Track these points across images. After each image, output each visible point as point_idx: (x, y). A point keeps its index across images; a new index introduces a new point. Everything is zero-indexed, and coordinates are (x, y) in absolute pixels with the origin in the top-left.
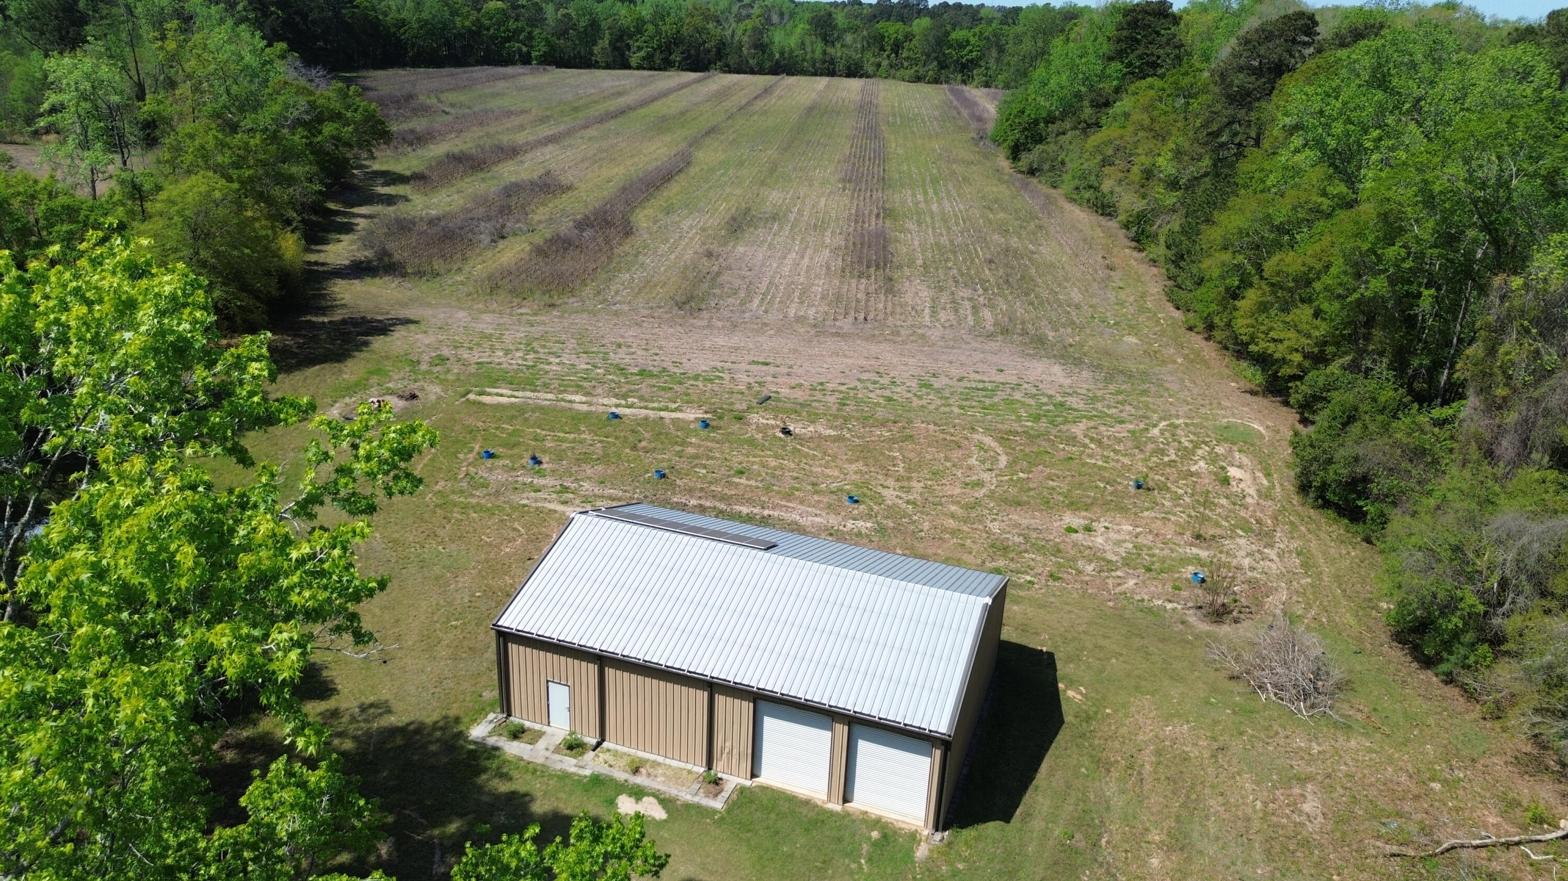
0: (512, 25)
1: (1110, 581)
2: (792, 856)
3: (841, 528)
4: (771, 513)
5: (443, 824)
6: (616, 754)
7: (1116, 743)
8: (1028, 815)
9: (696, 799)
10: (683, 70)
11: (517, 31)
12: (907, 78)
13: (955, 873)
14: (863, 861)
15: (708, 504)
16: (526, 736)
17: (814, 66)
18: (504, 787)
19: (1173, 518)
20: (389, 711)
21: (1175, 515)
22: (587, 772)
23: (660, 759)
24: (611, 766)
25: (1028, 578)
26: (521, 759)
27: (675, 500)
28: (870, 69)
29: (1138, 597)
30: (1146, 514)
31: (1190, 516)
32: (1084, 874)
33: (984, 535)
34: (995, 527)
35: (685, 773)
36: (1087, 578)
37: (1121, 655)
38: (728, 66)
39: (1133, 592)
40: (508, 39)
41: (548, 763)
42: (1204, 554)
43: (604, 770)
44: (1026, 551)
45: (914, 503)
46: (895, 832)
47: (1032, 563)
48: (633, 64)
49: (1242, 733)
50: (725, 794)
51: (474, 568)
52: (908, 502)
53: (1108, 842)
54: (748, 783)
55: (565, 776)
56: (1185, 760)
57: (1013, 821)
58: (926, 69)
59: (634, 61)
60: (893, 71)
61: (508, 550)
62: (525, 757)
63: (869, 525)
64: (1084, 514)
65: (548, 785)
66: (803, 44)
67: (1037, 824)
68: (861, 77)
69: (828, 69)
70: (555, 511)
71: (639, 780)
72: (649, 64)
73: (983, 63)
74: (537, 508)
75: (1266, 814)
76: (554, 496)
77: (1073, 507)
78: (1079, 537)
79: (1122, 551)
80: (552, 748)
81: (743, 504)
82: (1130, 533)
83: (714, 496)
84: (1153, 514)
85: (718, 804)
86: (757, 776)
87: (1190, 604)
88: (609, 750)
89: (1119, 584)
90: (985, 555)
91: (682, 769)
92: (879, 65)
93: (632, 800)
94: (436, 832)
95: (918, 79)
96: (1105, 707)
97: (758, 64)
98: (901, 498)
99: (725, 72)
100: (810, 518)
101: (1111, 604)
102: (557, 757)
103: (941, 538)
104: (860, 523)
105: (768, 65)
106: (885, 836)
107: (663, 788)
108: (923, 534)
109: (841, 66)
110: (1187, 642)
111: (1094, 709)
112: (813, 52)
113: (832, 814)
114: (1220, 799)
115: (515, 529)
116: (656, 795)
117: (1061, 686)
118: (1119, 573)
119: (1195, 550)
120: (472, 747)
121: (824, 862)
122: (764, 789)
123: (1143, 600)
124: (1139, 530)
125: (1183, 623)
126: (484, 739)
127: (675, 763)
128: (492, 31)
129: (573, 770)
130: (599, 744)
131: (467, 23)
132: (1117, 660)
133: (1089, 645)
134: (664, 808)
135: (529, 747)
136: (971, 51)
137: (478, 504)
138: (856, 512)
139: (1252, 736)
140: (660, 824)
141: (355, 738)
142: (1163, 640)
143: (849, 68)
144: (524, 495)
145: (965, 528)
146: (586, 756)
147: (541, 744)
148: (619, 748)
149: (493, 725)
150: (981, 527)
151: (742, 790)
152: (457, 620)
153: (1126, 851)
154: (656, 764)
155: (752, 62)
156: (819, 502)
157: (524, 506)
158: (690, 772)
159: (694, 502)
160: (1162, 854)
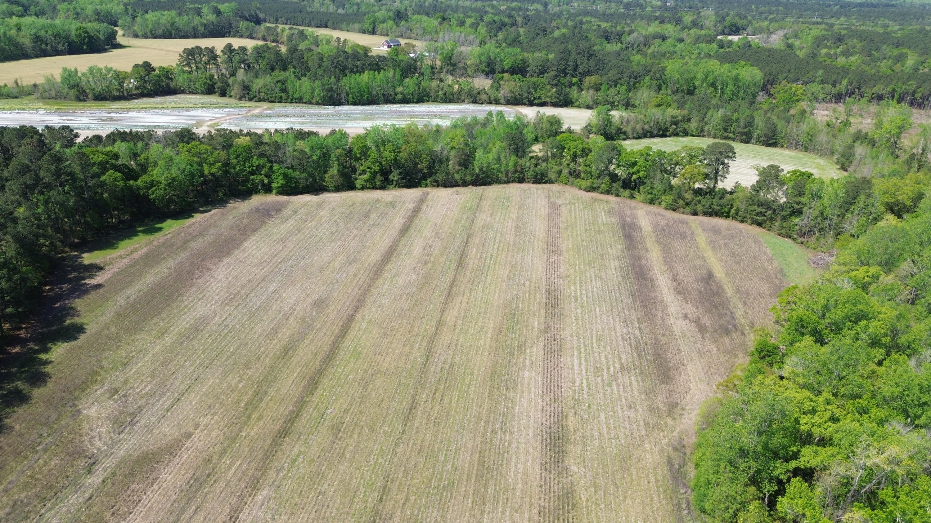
0: (256, 161)
10: (400, 187)
11: (259, 168)
12: (583, 187)
17: (507, 174)
28: (552, 175)
38: (436, 181)
40: (253, 173)
48: (358, 186)
58: (599, 181)
59: (358, 183)
60: (571, 179)
66: (499, 158)
68: (546, 183)
69: (519, 177)
72: (371, 186)
73: (648, 182)
92: (560, 172)
95: (592, 189)
97: (461, 179)
99: (434, 186)
105: (469, 179)
109: (530, 174)
112: (507, 165)
128: (238, 168)
131: (214, 170)
136: (638, 172)
143: (535, 177)
155: (457, 176)
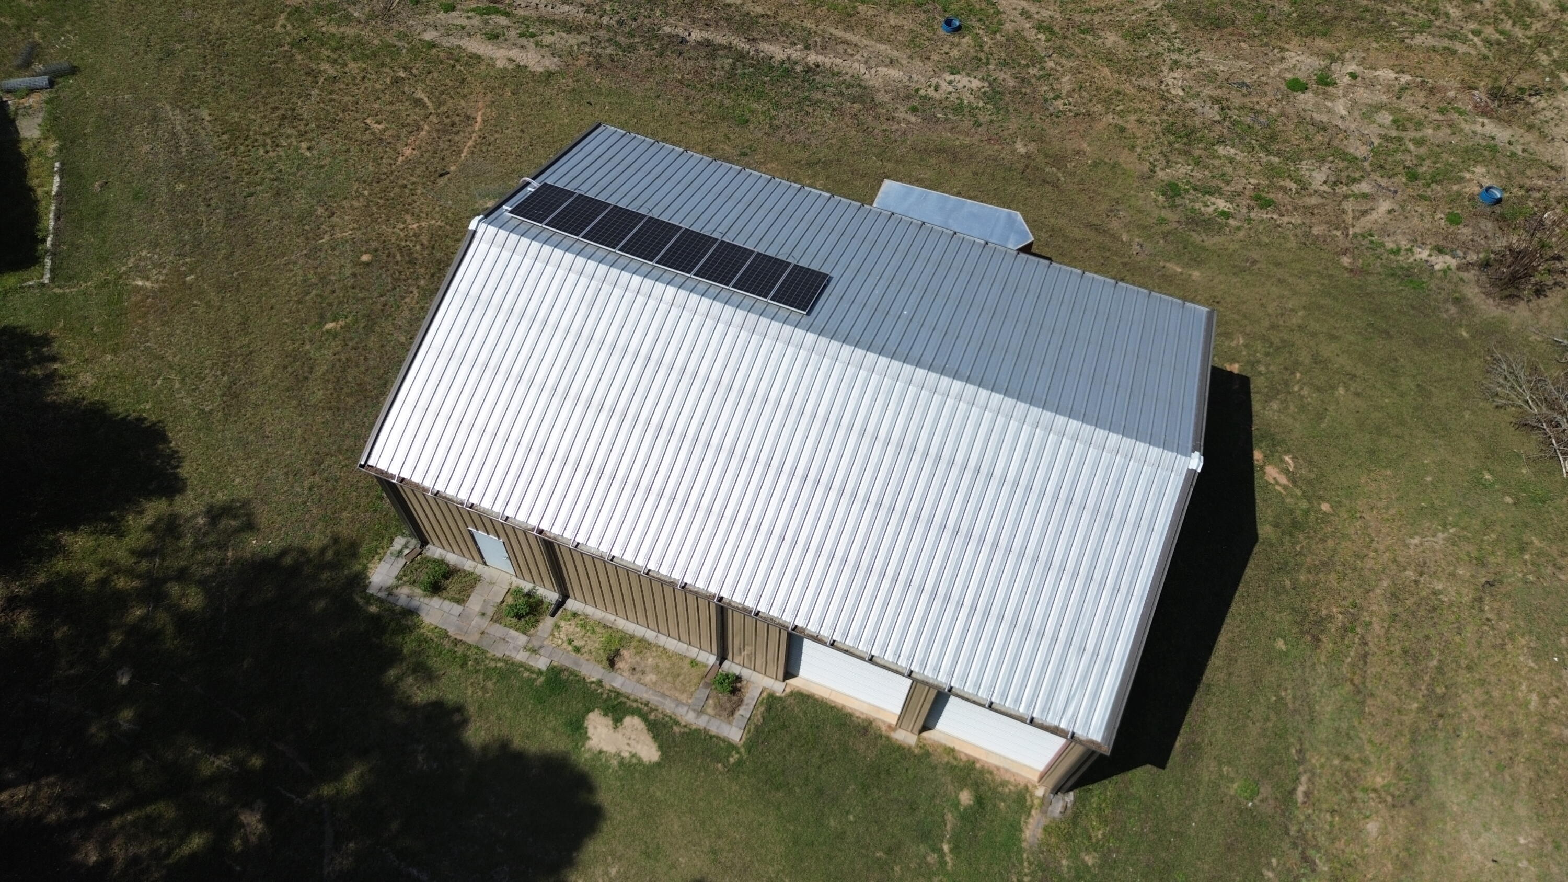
1: (1348, 206)
2: (842, 836)
3: (931, 92)
4: (820, 59)
5: (337, 775)
6: (585, 623)
7: (1333, 576)
8: (1194, 749)
9: (701, 722)
13: (1080, 871)
14: (946, 848)
15: (720, 39)
16: (453, 586)
18: (421, 694)
19: (1461, 48)
20: (250, 526)
21: (1465, 40)
22: (541, 663)
23: (650, 635)
24: (577, 650)
25: (1222, 204)
26: (446, 635)
27: (667, 29)
29: (1390, 245)
30: (1419, 39)
31: (1488, 42)
32: (1268, 865)
33: (1158, 104)
34: (1174, 81)
35: (686, 665)
36: (1314, 201)
37: (1353, 377)
39: (1385, 231)
41: (484, 645)
42: (1502, 134)
43: (565, 659)
44: (1221, 141)
45: (1050, 30)
46: (994, 791)
47: (1229, 169)
49: (1523, 548)
50: (744, 712)
51: (359, 195)
52: (1039, 27)
53: (1307, 794)
54: (778, 687)
55: (510, 670)
56: (1434, 609)
57: (1170, 763)
61: (408, 151)
62: (452, 632)
63: (976, 84)
64: (1320, 43)
65: (484, 689)
67: (1207, 770)
70: (479, 58)
71: (619, 681)
74: (450, 51)
75: (1544, 719)
76: (476, 21)
77: (1304, 29)
78: (1306, 99)
79: (1372, 131)
80: (490, 611)
81: (773, 39)
82: (1389, 88)
83: (729, 20)
84: (1431, 42)
85: (734, 733)
86: (793, 676)
87: (1472, 257)
88: (575, 615)
89: (1364, 213)
90: (1155, 152)
91: (682, 657)
93: (608, 721)
94: (327, 790)
96: (1321, 498)
98: (1029, 17)
100: (883, 70)
101: (1346, 261)
102: (498, 630)
103: (1088, 114)
104: (962, 80)
106: (980, 801)
107: (654, 699)
108: (1059, 104)
110: (1459, 343)
111: (1304, 504)
113: (901, 751)
114: (1478, 692)
115: (418, 102)
116: (644, 712)
117: (1258, 455)
118: (1364, 187)
119: (1490, 128)
120: (373, 609)
121: (889, 851)
122: (803, 697)
123: (1397, 252)
124: (1405, 78)
125: (1457, 301)
126: (390, 591)
127: (672, 644)
129: (521, 657)
130: (560, 604)
132: (1347, 389)
133: (1305, 358)
134: (655, 738)
135: (457, 609)
137: (358, 40)
138: (955, 53)
139: (1540, 553)
140: (649, 771)
141: (202, 583)
142: (1421, 342)
144: (430, 18)
145: (1128, 89)
146: (541, 626)
147: (475, 603)
148: (590, 610)
149: (401, 562)
150: (1153, 84)
151: (771, 702)
152: (335, 319)
153: (1333, 812)
154: (644, 645)
156: (897, 28)
157: (432, 45)
158: (694, 663)
159: (696, 35)
160: (1384, 812)
